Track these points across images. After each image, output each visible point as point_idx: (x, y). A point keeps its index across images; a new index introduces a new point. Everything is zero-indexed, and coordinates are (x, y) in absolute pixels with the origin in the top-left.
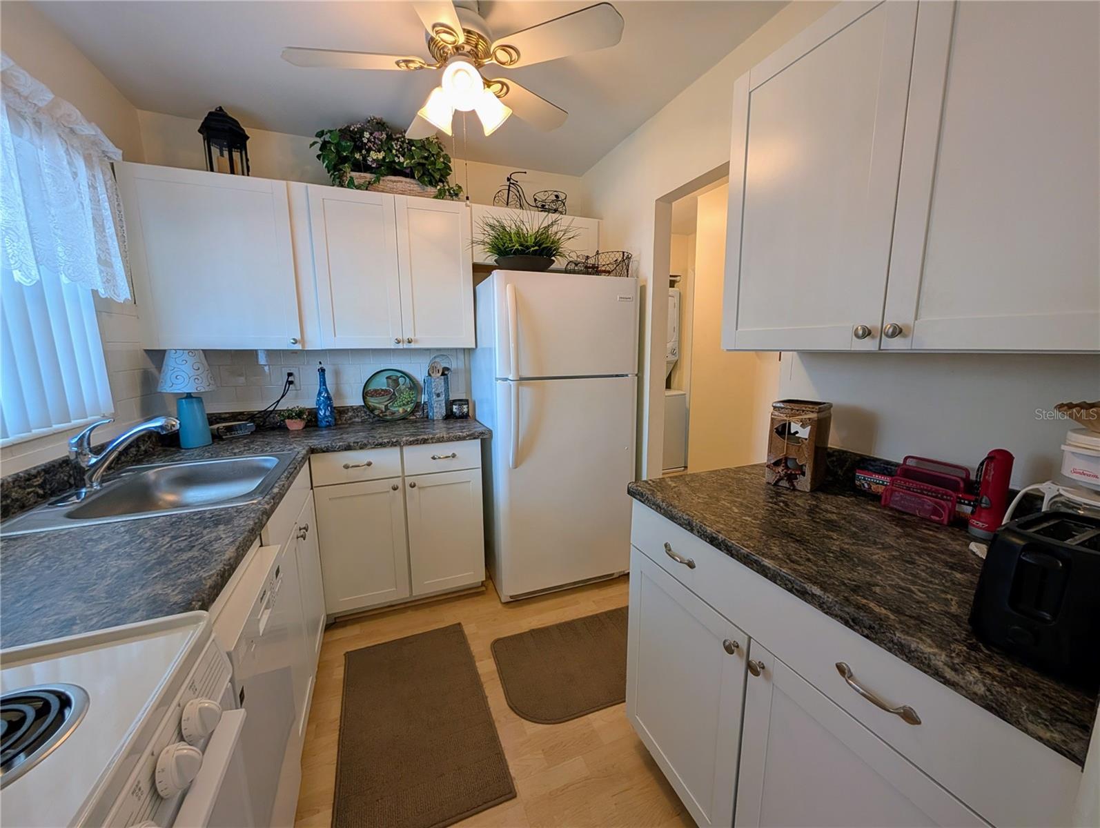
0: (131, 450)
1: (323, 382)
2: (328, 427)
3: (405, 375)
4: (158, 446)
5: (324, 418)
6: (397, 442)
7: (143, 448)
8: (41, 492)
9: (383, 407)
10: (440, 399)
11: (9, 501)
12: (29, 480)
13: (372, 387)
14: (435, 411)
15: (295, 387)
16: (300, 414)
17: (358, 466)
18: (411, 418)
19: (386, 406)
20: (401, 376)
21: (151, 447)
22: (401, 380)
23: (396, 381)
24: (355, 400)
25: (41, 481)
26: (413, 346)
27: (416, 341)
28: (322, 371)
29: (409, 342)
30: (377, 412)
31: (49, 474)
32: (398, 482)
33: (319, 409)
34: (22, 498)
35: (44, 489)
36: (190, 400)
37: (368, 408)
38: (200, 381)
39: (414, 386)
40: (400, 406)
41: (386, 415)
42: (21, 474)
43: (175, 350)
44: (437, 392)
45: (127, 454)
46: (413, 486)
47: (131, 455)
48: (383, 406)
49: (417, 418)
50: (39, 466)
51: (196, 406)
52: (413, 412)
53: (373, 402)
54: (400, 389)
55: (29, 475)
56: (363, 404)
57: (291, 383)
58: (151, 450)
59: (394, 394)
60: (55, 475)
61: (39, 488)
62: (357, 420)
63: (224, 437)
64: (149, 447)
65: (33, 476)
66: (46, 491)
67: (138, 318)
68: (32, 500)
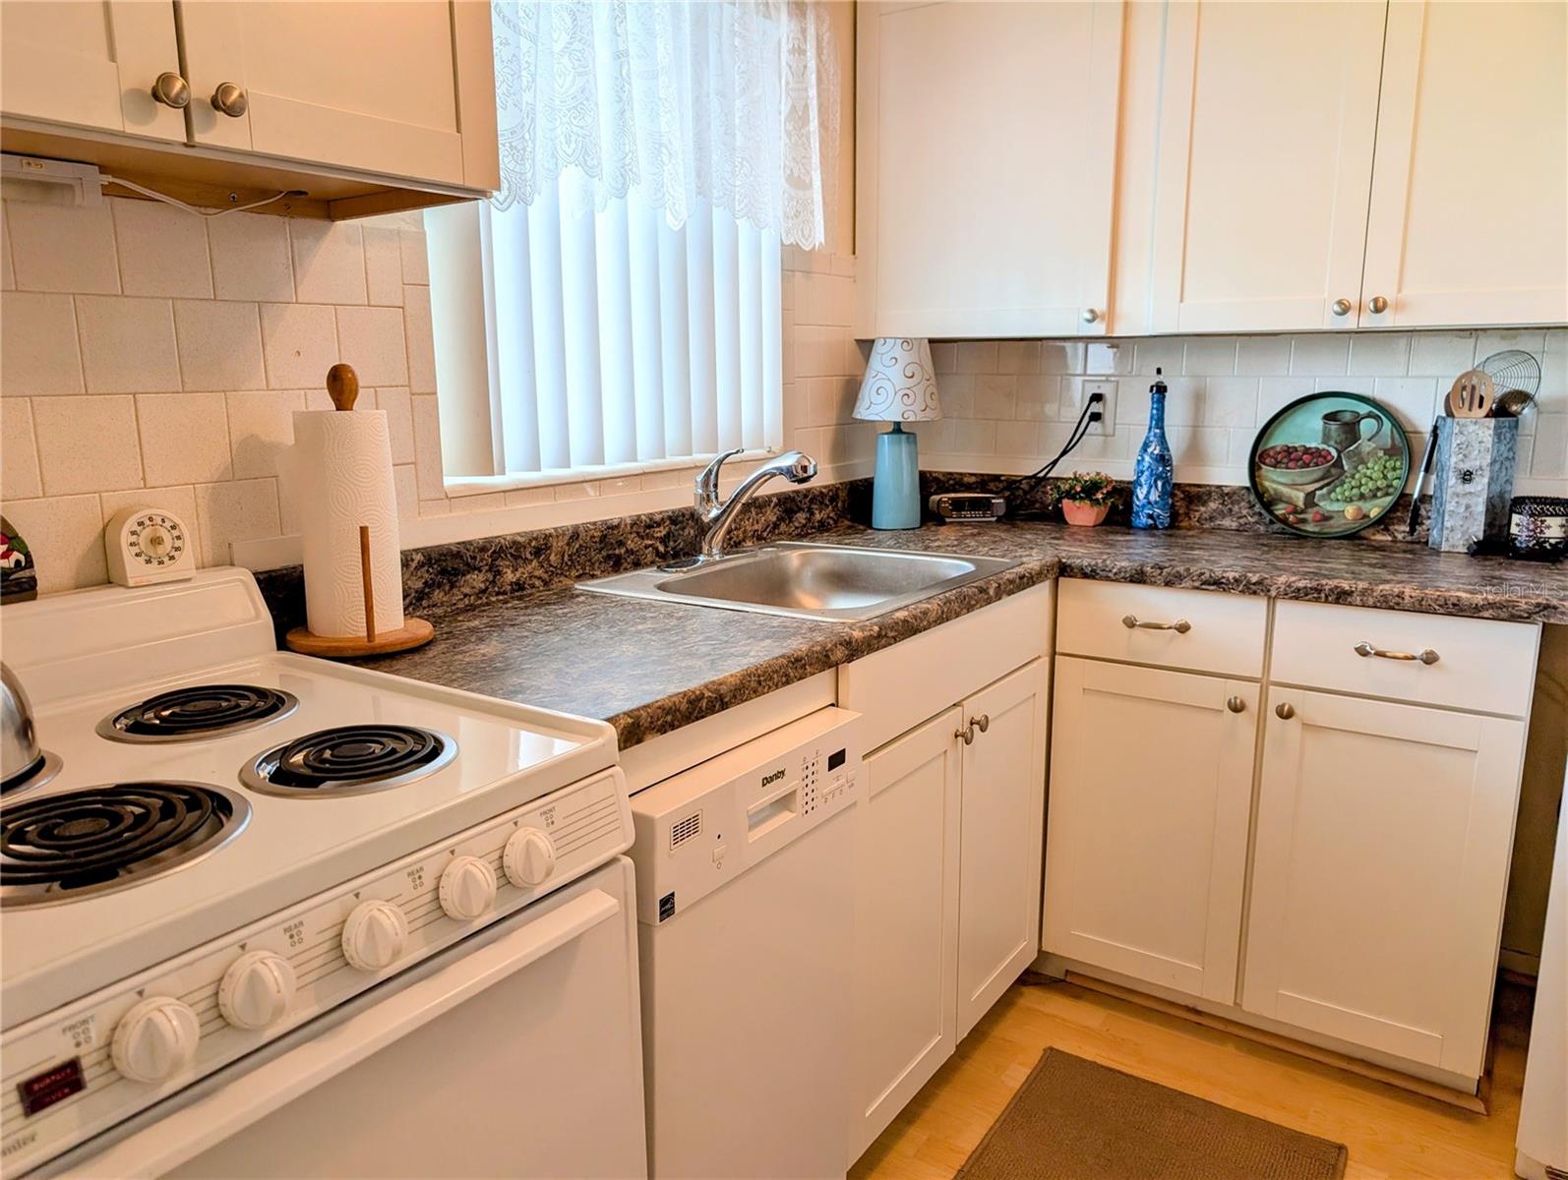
0: (798, 515)
1: (1159, 420)
2: (1151, 529)
3: (1381, 410)
4: (846, 519)
5: (1144, 506)
6: (1259, 583)
7: (818, 517)
8: (661, 549)
9: (1299, 497)
10: (1468, 488)
11: (623, 551)
12: (649, 527)
13: (1279, 440)
14: (1447, 524)
15: (1104, 426)
16: (1090, 490)
17: (1159, 627)
18: (1379, 537)
19: (1310, 496)
20: (1369, 415)
21: (831, 518)
22: (1367, 427)
23: (1351, 430)
24: (1229, 471)
25: (664, 533)
26: (1387, 320)
27: (1400, 307)
28: (1160, 390)
29: (1378, 310)
30: (1280, 510)
31: (676, 525)
32: (1249, 693)
33: (1137, 483)
34: (638, 551)
35: (666, 546)
36: (895, 436)
37: (1260, 496)
38: (910, 401)
39: (1405, 446)
40: (1350, 500)
41: (1304, 521)
42: (643, 517)
43: (885, 338)
44: (1465, 466)
45: (790, 521)
46: (1286, 714)
47: (797, 524)
48: (1302, 495)
49: (1395, 541)
50: (667, 512)
51: (904, 447)
52: (1384, 522)
53: (1275, 480)
54: (1357, 453)
55: (651, 520)
56: (1248, 484)
57: (1096, 417)
58: (831, 522)
59: (1338, 464)
60: (683, 529)
61: (661, 542)
62: (1227, 523)
63: (947, 520)
64: (829, 517)
65: (656, 523)
66: (669, 549)
67: (855, 281)
68: (649, 558)
